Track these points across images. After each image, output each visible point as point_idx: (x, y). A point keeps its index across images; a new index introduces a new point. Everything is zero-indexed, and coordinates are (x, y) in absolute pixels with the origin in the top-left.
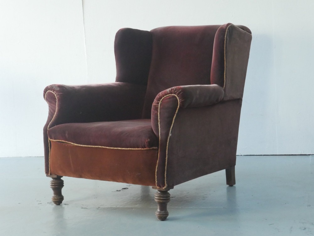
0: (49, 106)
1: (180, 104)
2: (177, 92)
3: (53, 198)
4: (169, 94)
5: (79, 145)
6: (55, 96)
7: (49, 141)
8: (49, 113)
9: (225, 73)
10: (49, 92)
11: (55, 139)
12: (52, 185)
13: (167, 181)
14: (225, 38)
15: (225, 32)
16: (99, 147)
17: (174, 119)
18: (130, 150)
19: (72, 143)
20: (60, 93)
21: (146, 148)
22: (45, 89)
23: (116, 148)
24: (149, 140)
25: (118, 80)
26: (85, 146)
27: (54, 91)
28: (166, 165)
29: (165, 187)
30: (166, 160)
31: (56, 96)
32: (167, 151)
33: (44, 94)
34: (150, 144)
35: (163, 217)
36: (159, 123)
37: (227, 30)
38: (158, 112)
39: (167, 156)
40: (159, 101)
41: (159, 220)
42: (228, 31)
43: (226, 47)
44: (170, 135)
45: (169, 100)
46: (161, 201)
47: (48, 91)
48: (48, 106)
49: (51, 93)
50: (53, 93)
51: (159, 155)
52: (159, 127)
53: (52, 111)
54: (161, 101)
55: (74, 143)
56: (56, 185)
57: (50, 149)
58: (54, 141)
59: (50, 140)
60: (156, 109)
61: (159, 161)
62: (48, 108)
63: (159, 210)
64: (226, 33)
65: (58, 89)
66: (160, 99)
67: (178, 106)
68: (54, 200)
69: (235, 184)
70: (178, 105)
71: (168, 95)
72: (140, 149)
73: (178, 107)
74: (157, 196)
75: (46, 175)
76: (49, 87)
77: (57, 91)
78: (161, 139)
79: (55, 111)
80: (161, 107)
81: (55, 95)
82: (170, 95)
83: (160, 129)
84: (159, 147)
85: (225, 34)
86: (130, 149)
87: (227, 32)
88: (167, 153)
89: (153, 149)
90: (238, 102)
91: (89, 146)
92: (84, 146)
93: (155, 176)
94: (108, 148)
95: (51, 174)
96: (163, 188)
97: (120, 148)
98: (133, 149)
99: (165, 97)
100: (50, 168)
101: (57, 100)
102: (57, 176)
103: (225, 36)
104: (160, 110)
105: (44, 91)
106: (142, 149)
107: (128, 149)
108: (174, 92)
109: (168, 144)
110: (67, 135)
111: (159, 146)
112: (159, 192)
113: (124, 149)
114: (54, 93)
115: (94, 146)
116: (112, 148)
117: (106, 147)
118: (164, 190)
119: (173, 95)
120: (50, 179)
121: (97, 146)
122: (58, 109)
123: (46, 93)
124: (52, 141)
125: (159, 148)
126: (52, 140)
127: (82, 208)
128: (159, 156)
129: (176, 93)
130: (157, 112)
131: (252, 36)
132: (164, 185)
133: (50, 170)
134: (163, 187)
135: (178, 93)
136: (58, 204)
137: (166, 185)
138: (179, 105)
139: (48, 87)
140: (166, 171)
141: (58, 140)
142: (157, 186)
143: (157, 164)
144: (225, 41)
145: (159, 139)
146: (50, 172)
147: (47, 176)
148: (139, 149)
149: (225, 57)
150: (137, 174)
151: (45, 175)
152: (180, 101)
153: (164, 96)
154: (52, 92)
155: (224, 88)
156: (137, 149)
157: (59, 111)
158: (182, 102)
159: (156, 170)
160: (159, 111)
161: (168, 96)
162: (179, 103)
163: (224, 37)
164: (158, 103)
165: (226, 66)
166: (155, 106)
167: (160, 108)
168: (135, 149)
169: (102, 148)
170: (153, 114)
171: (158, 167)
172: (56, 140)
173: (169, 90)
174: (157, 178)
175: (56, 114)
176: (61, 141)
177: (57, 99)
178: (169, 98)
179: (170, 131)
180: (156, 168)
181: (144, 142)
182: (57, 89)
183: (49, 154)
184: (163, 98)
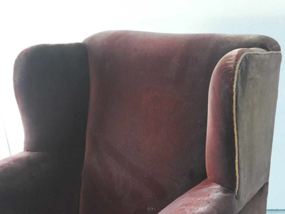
9: (237, 161)
14: (234, 91)
15: (234, 76)
37: (236, 72)
42: (240, 71)
64: (236, 78)
85: (233, 80)
87: (238, 75)
103: (233, 84)
131: (282, 55)
149: (235, 128)
155: (236, 191)
163: (232, 88)
165: (238, 147)
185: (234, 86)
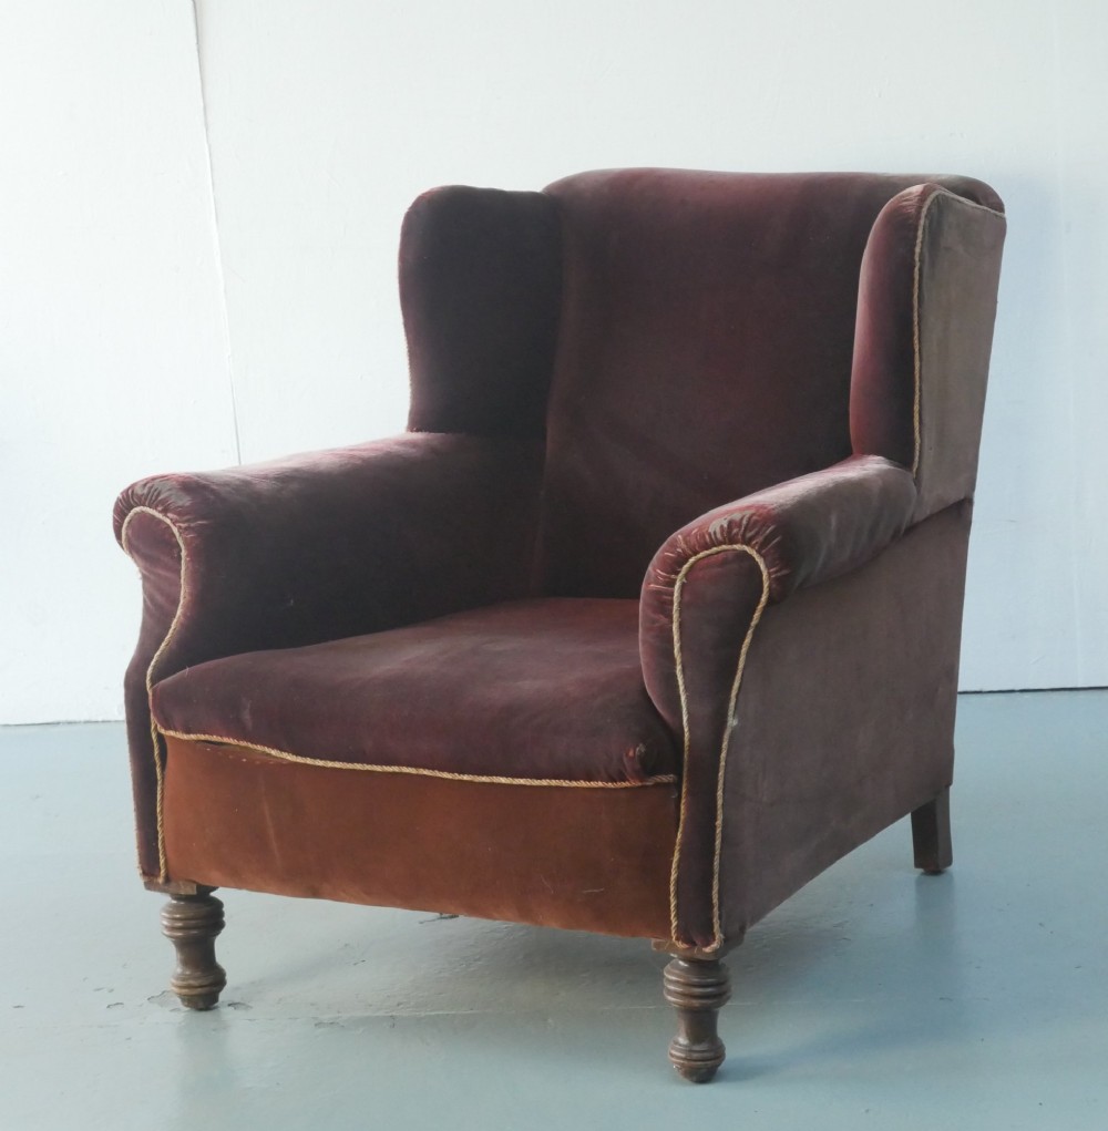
0: (145, 578)
1: (770, 587)
2: (757, 533)
3: (180, 983)
4: (720, 543)
5: (309, 761)
6: (174, 535)
7: (154, 736)
8: (147, 610)
9: (916, 408)
10: (142, 515)
11: (188, 732)
12: (173, 929)
13: (720, 917)
14: (917, 259)
16: (405, 770)
17: (744, 649)
18: (550, 787)
19: (274, 752)
20: (195, 519)
21: (624, 779)
22: (119, 500)
23: (484, 779)
24: (641, 748)
25: (417, 422)
26: (338, 765)
27: (165, 511)
28: (717, 852)
29: (715, 945)
30: (719, 830)
31: (177, 534)
32: (720, 793)
33: (115, 520)
34: (648, 767)
35: (705, 1067)
36: (679, 668)
37: (922, 222)
38: (672, 622)
39: (720, 812)
40: (677, 573)
41: (686, 1080)
42: (927, 223)
43: (919, 297)
44: (732, 722)
45: (719, 569)
46: (696, 1003)
47: (137, 509)
48: (140, 575)
49: (153, 517)
50: (160, 522)
51: (682, 807)
52: (681, 688)
53: (159, 598)
54: (686, 575)
55: (282, 750)
56: (194, 928)
57: (158, 770)
58: (185, 737)
59: (163, 731)
60: (662, 605)
61: (683, 833)
62: (140, 583)
63: (683, 1040)
64: (920, 233)
65: (186, 501)
66: (681, 566)
67: (760, 597)
68: (185, 991)
69: (949, 861)
70: (762, 592)
71: (715, 549)
72: (600, 784)
73: (764, 598)
74: (678, 982)
75: (146, 884)
76: (139, 491)
77: (181, 512)
78: (690, 740)
79: (175, 602)
80: (687, 598)
81: (175, 530)
82: (724, 547)
83: (687, 697)
84: (685, 774)
85: (915, 237)
86: (554, 783)
87: (923, 231)
88: (720, 802)
89: (657, 785)
90: (958, 513)
91: (358, 766)
92: (330, 764)
93: (669, 901)
94: (446, 775)
95: (168, 879)
96: (708, 950)
97: (503, 780)
98: (565, 783)
99: (701, 555)
100: (165, 855)
101: (183, 553)
102: (199, 887)
103: (915, 245)
104: (681, 612)
105: (117, 505)
106: (610, 785)
107: (545, 782)
108: (743, 536)
109: (723, 764)
110: (247, 716)
111: (685, 769)
112: (681, 963)
113: (522, 781)
114: (168, 521)
115: (378, 768)
116: (466, 777)
117: (438, 774)
118: (712, 958)
119: (737, 547)
120: (163, 900)
121: (395, 769)
122: (191, 594)
123: (127, 519)
124: (173, 738)
125: (685, 779)
126: (172, 733)
127: (319, 1025)
128: (682, 811)
129: (751, 539)
130: (664, 620)
132: (708, 937)
133: (162, 861)
134: (708, 945)
135: (760, 539)
136: (201, 1005)
137: (719, 936)
138: (766, 590)
139: (132, 487)
140: (716, 876)
141: (202, 737)
142: (677, 939)
143: (677, 848)
144: (916, 269)
145: (683, 742)
146: (162, 872)
147: (150, 884)
148: (593, 784)
150: (585, 892)
151: (138, 880)
152: (769, 574)
153: (696, 553)
154: (160, 516)
155: (915, 470)
156: (583, 784)
157: (200, 601)
158: (777, 579)
159: (673, 872)
160: (675, 615)
161: (718, 553)
162: (766, 585)
163: (913, 253)
164: (672, 583)
165: (920, 377)
166: (657, 593)
167: (680, 603)
168: (574, 784)
169: (417, 775)
170: (647, 630)
171: (680, 860)
172: (193, 737)
173: (722, 527)
174: (677, 906)
175: (184, 614)
176: (215, 738)
177: (183, 547)
178: (724, 563)
179: (732, 704)
180: (674, 866)
181: (621, 760)
182: (180, 503)
183: (159, 792)
184: (692, 560)
185: (918, 250)
